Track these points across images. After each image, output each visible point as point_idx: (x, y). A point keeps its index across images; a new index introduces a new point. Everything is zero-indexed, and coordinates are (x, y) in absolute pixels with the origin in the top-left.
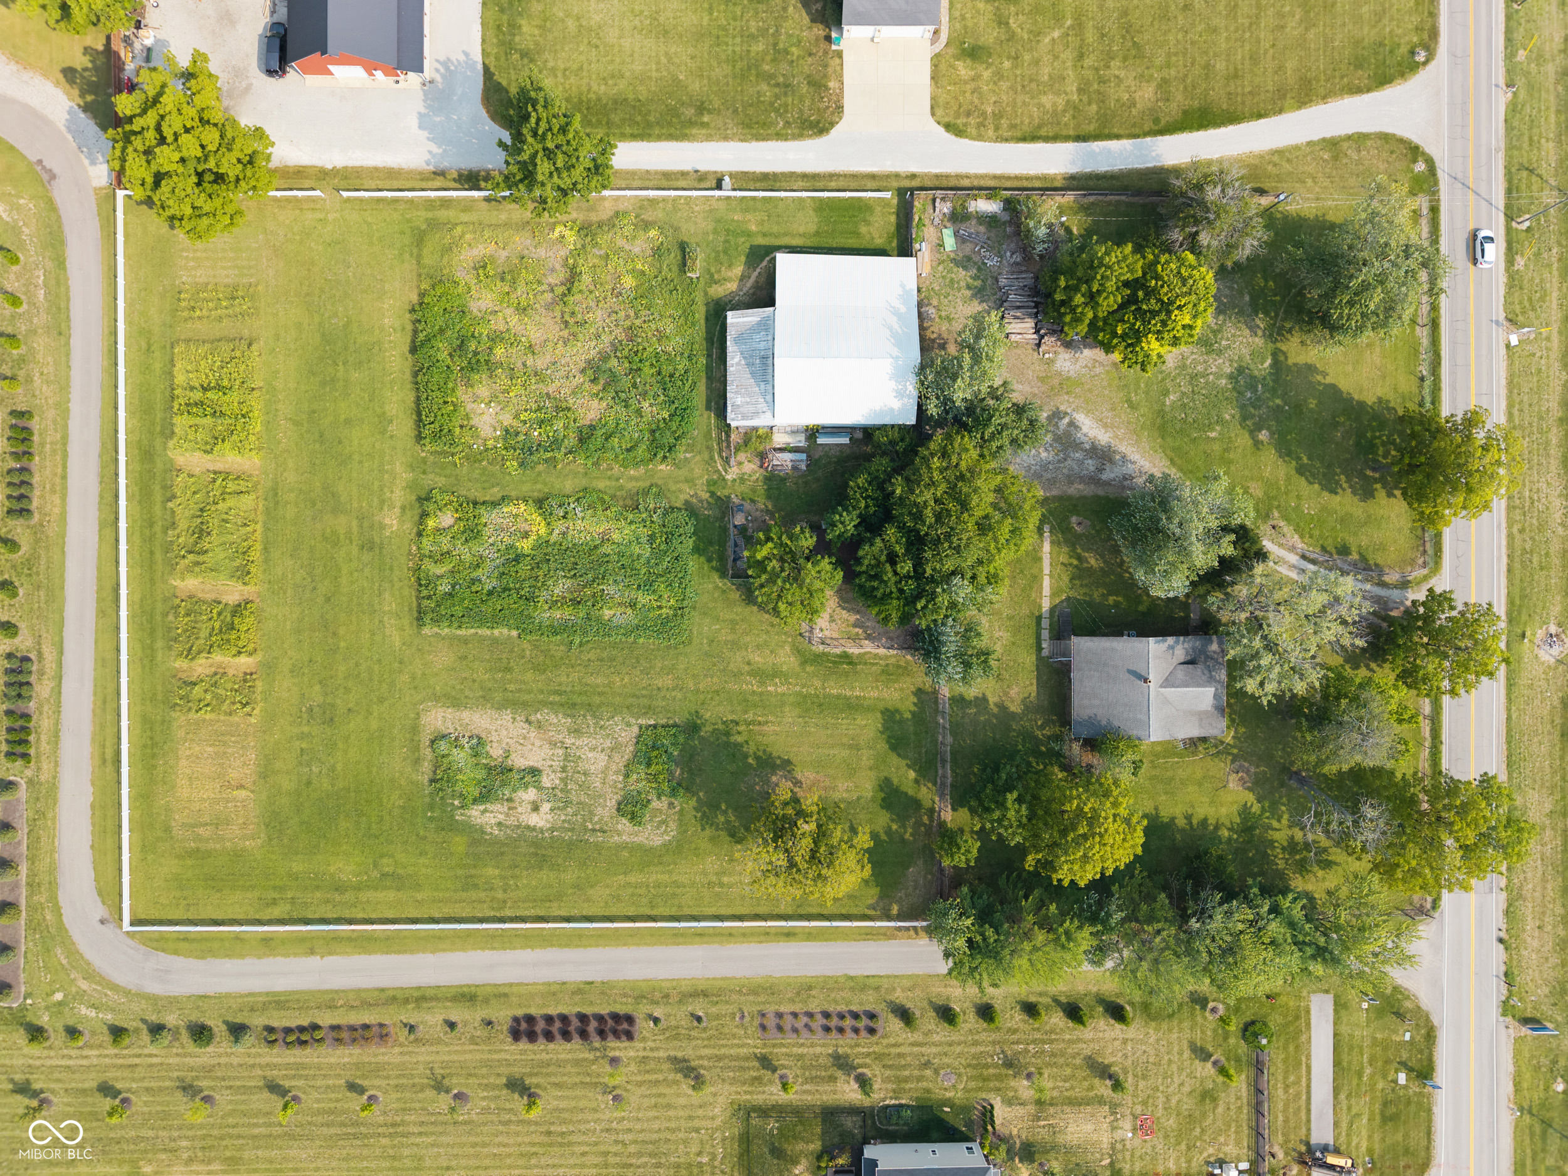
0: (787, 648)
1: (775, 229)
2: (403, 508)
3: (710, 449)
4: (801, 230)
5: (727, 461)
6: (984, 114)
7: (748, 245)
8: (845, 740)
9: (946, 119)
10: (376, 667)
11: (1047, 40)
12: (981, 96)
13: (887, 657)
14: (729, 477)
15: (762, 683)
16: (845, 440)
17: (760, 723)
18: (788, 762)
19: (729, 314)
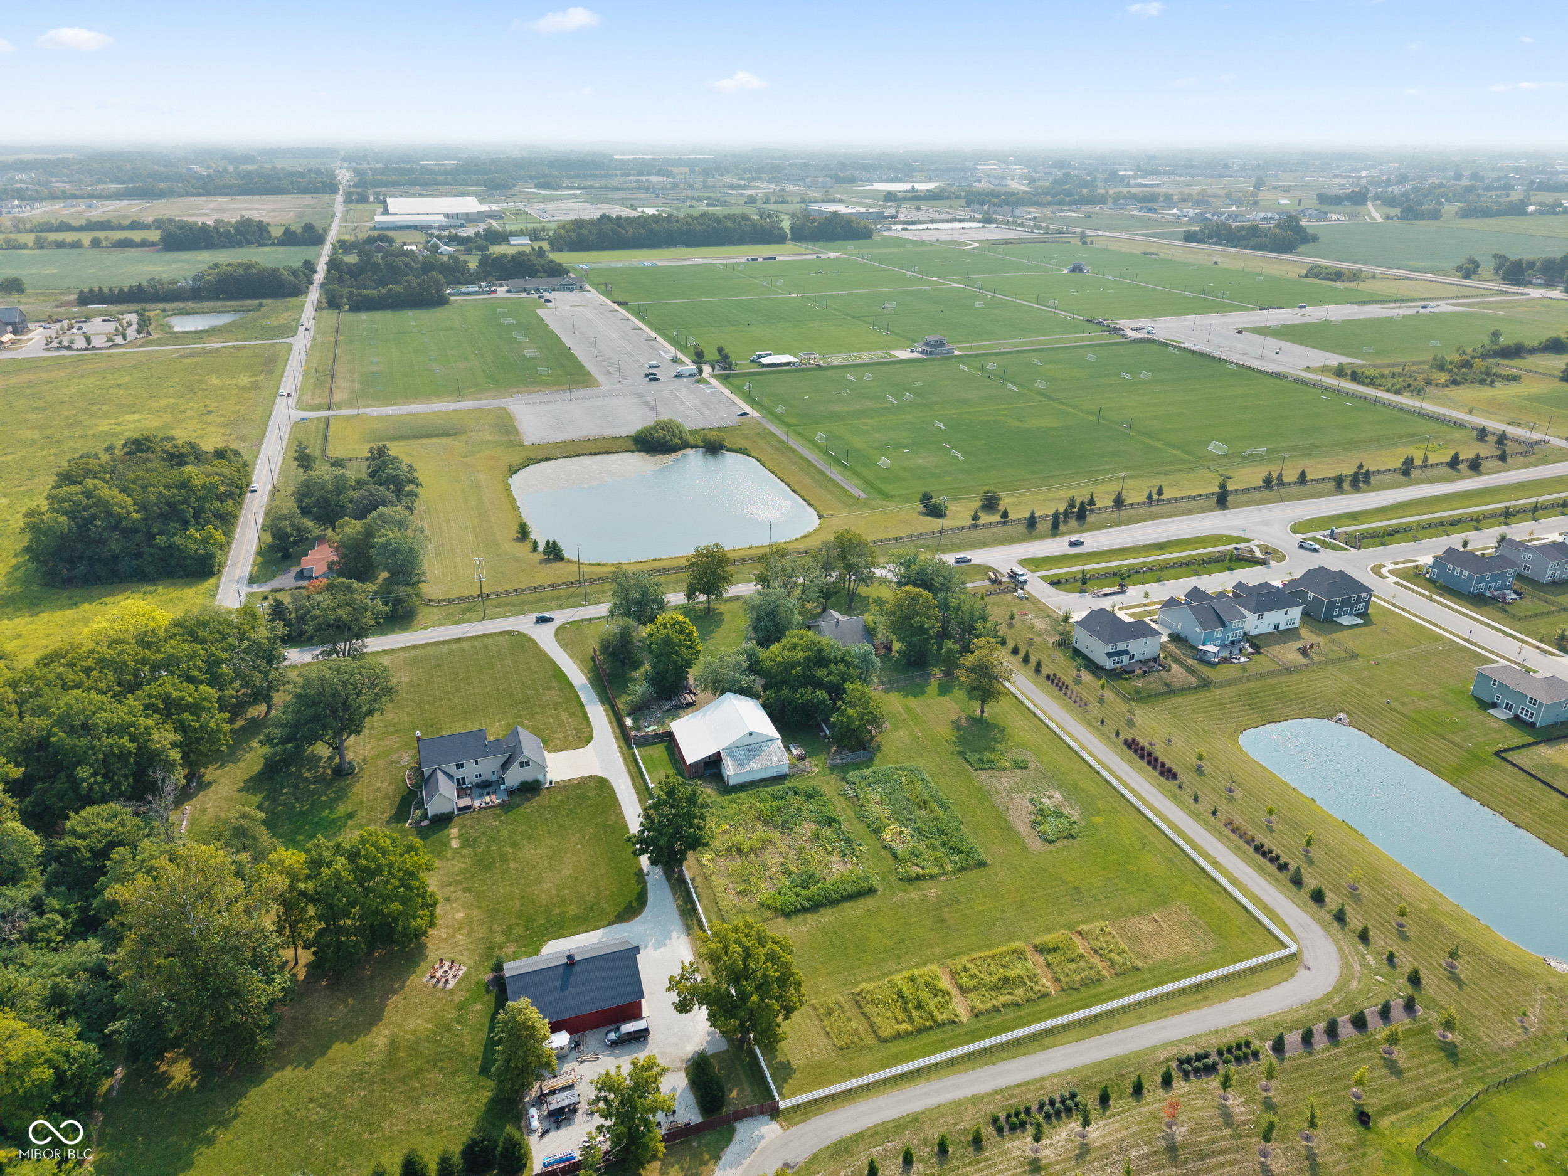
2: (920, 889)
3: (806, 778)
10: (1028, 877)
14: (818, 770)
17: (941, 734)
18: (952, 722)
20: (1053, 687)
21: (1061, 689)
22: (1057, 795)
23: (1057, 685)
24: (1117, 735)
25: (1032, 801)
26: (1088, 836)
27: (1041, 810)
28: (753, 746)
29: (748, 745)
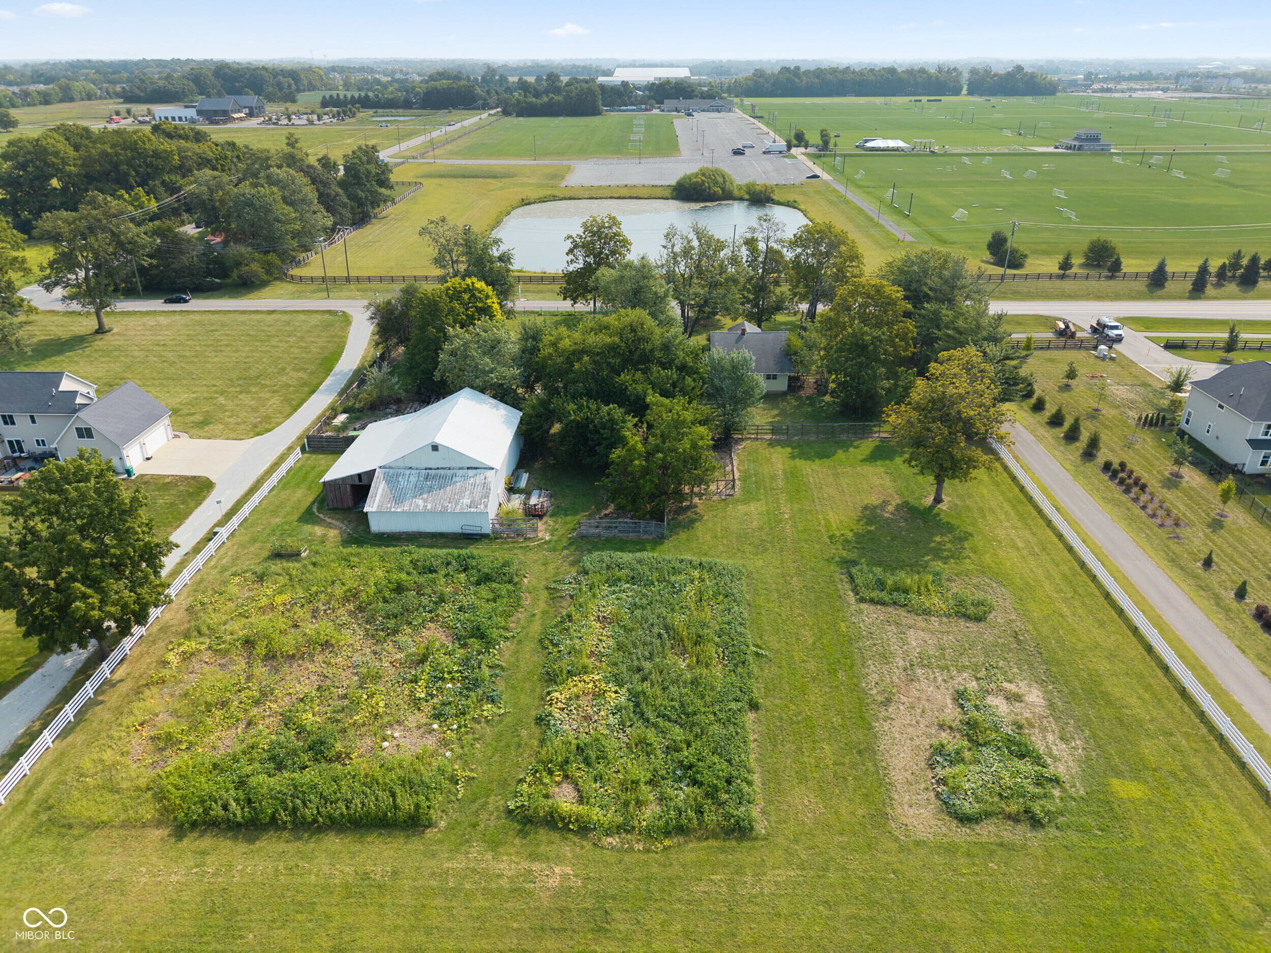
2: (534, 857)
7: (297, 523)
9: (251, 435)
10: (845, 911)
11: (223, 402)
14: (548, 538)
20: (1113, 485)
21: (1127, 491)
22: (1034, 696)
23: (1122, 482)
24: (1241, 594)
25: (960, 696)
26: (1082, 830)
27: (972, 725)
28: (439, 471)
29: (430, 469)
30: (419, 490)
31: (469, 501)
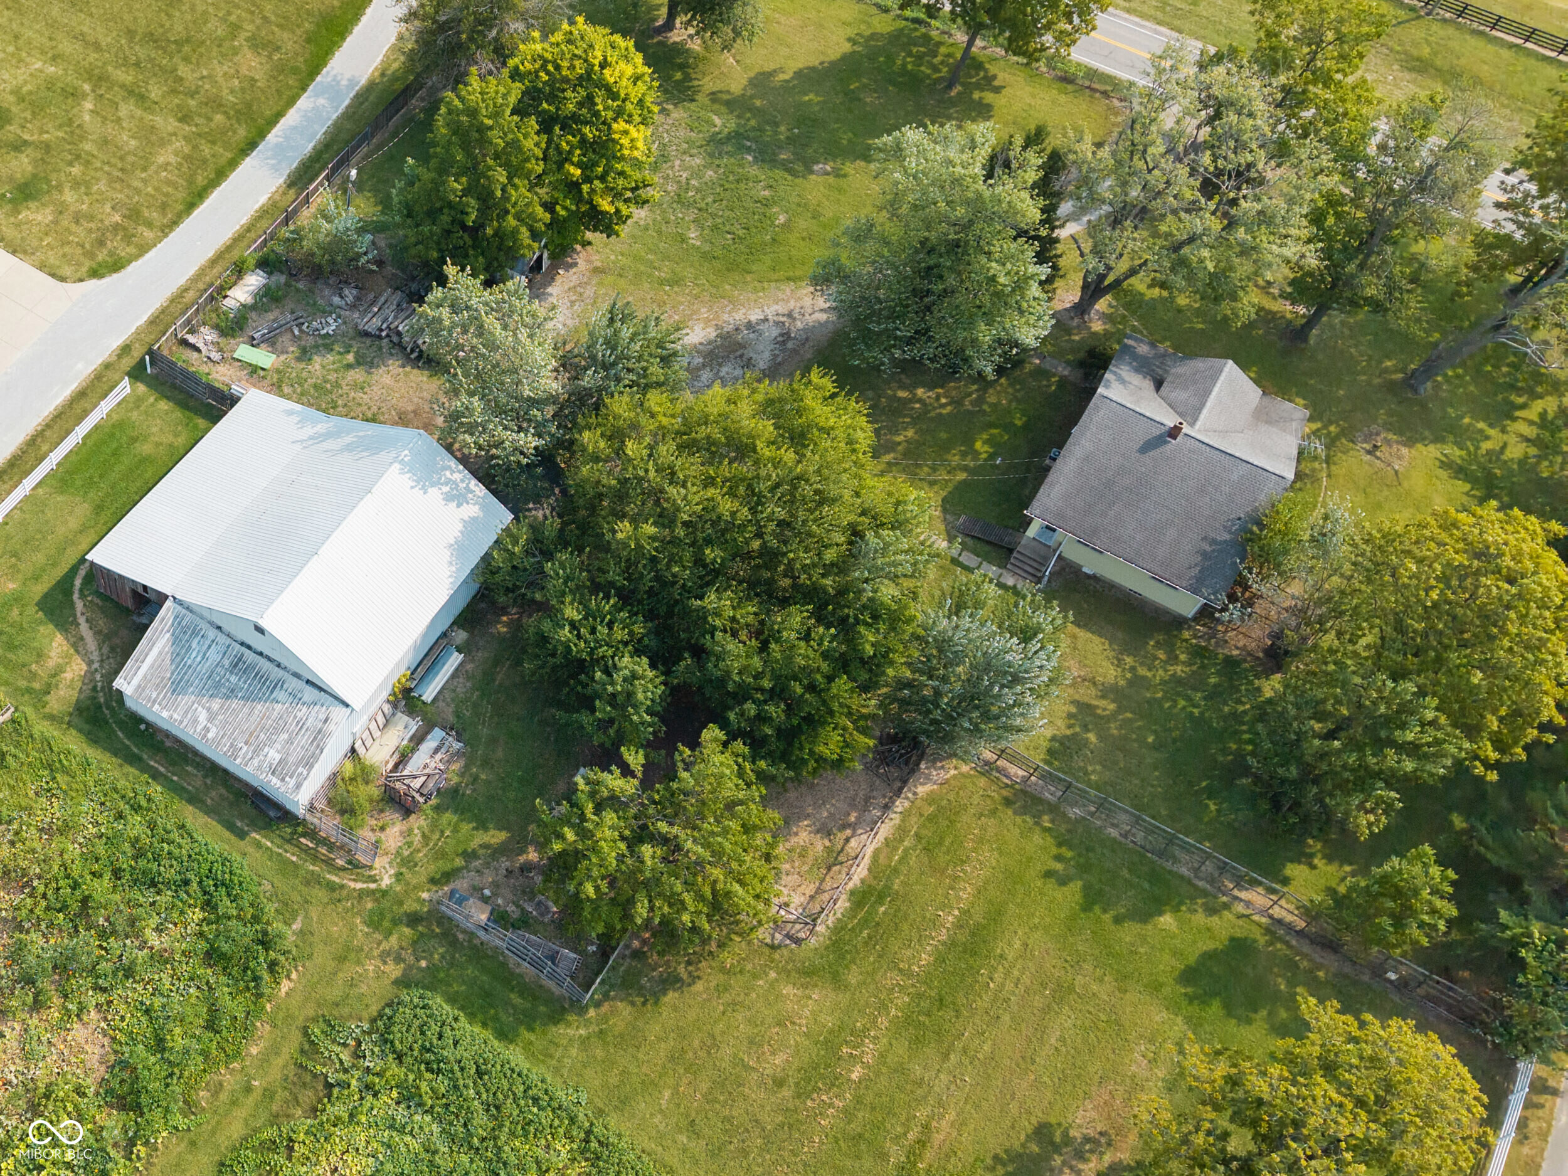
0: (788, 990)
1: (40, 558)
3: (313, 880)
4: (73, 523)
5: (354, 865)
6: (116, 227)
7: (32, 610)
8: (1038, 1002)
9: (84, 269)
11: (87, 118)
12: (91, 218)
13: (902, 831)
14: (386, 881)
15: (834, 1082)
16: (455, 660)
17: (922, 1143)
18: (1042, 1132)
19: (119, 683)
28: (262, 661)
29: (249, 647)
30: (215, 687)
31: (278, 757)
